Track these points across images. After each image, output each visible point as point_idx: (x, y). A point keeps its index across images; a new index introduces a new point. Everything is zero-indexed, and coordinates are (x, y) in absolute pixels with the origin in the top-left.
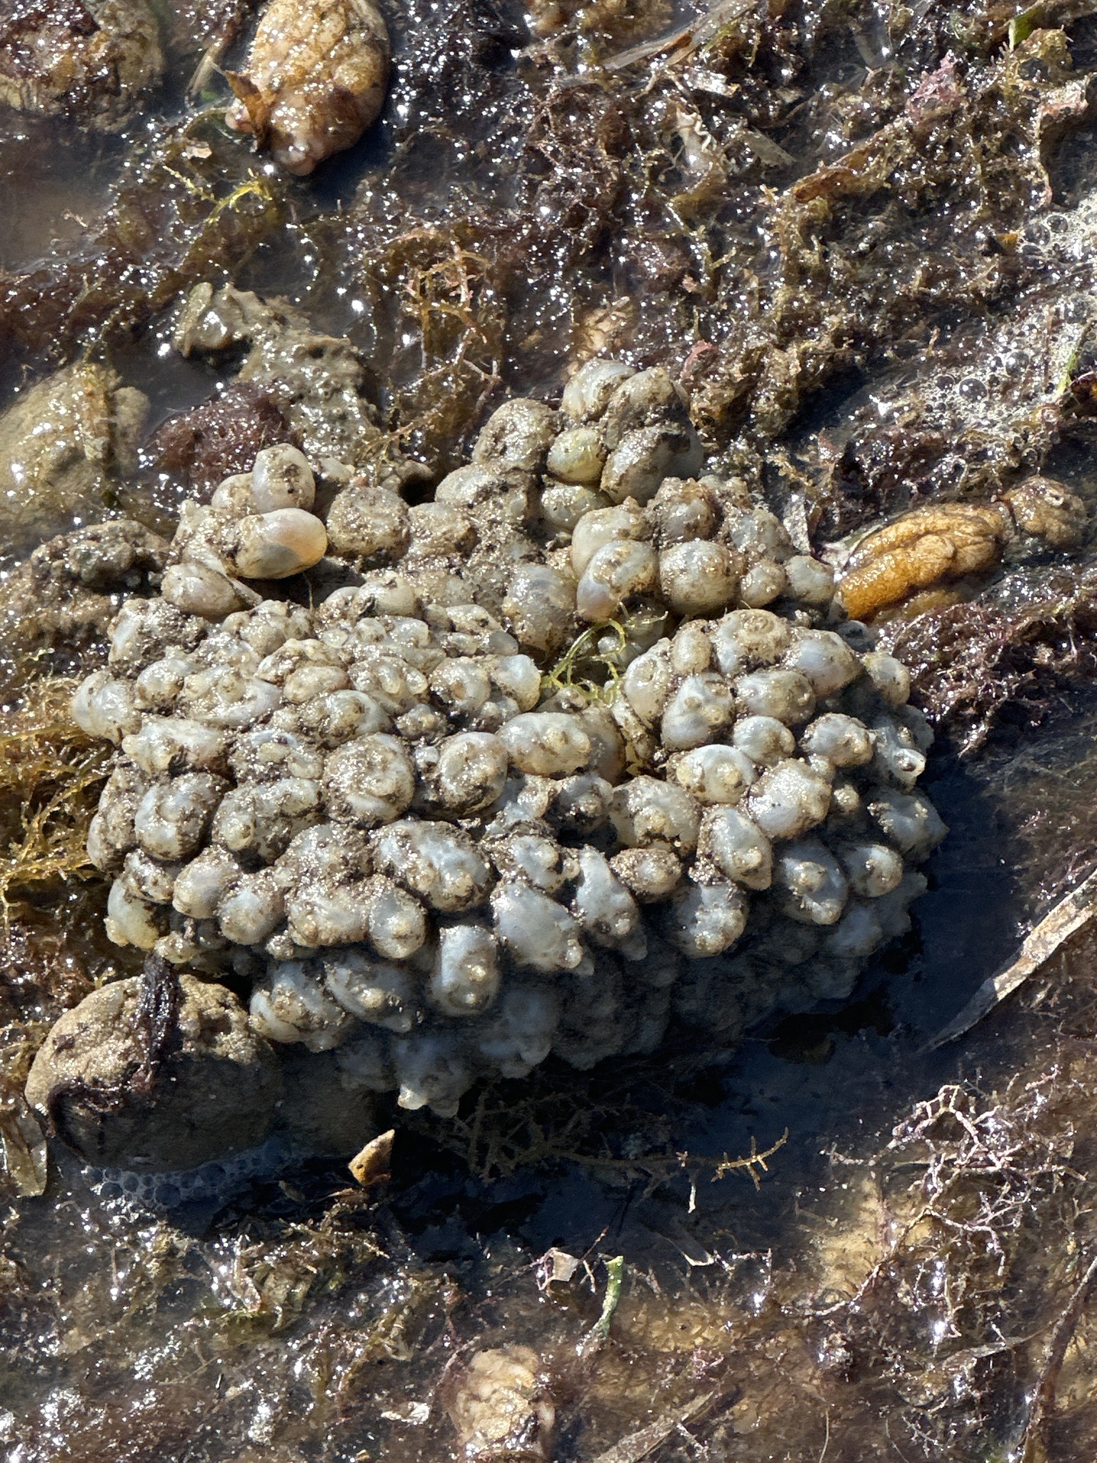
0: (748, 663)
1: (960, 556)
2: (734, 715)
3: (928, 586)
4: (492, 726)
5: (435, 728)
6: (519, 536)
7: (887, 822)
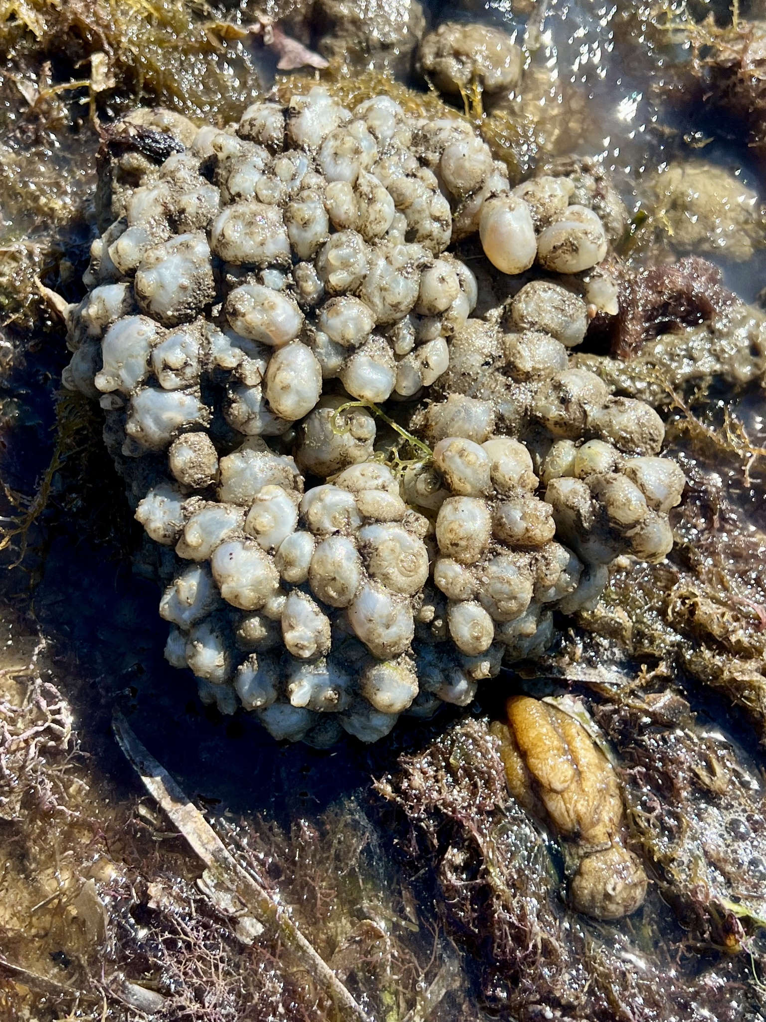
0: (365, 547)
1: (554, 795)
2: (318, 533)
3: (527, 768)
4: (305, 337)
5: (302, 293)
6: (521, 410)
7: (245, 668)
